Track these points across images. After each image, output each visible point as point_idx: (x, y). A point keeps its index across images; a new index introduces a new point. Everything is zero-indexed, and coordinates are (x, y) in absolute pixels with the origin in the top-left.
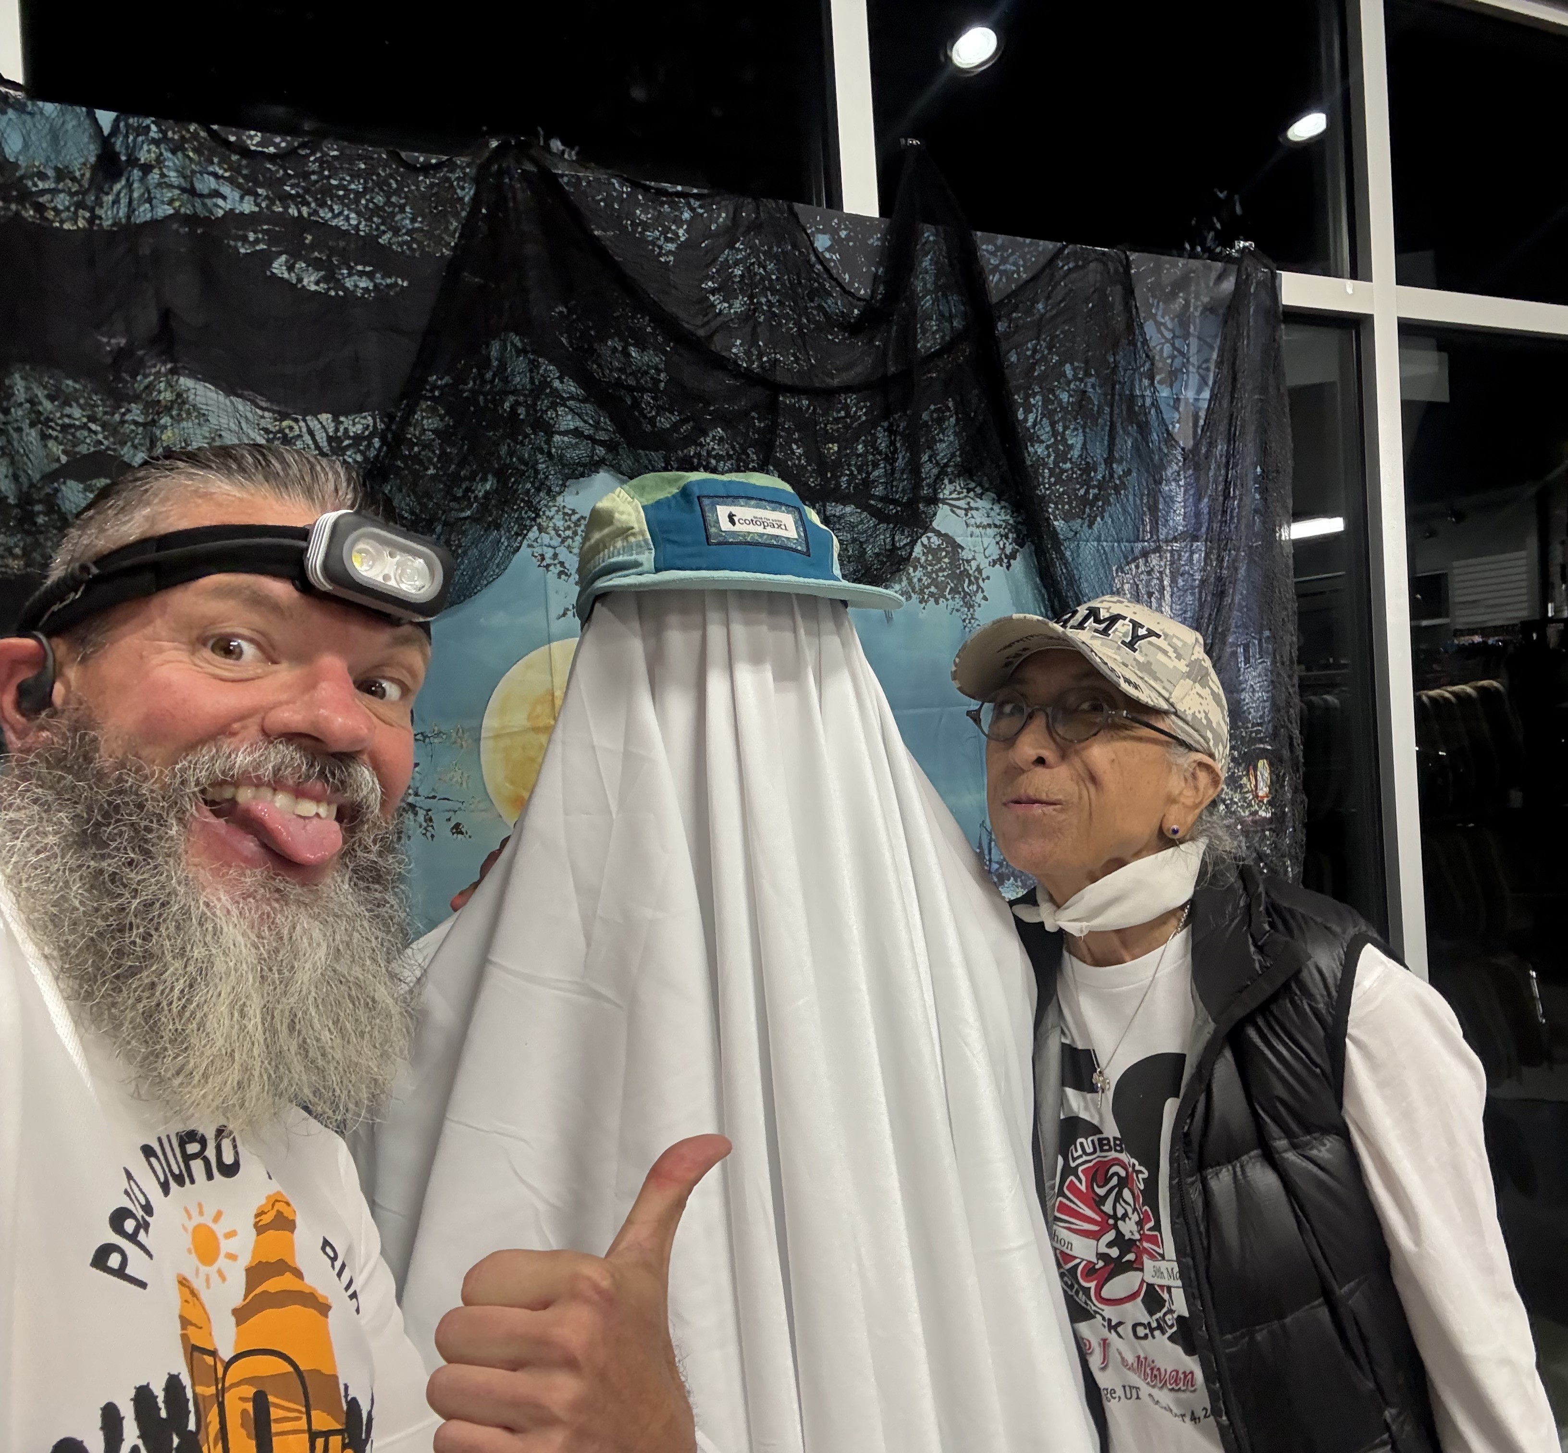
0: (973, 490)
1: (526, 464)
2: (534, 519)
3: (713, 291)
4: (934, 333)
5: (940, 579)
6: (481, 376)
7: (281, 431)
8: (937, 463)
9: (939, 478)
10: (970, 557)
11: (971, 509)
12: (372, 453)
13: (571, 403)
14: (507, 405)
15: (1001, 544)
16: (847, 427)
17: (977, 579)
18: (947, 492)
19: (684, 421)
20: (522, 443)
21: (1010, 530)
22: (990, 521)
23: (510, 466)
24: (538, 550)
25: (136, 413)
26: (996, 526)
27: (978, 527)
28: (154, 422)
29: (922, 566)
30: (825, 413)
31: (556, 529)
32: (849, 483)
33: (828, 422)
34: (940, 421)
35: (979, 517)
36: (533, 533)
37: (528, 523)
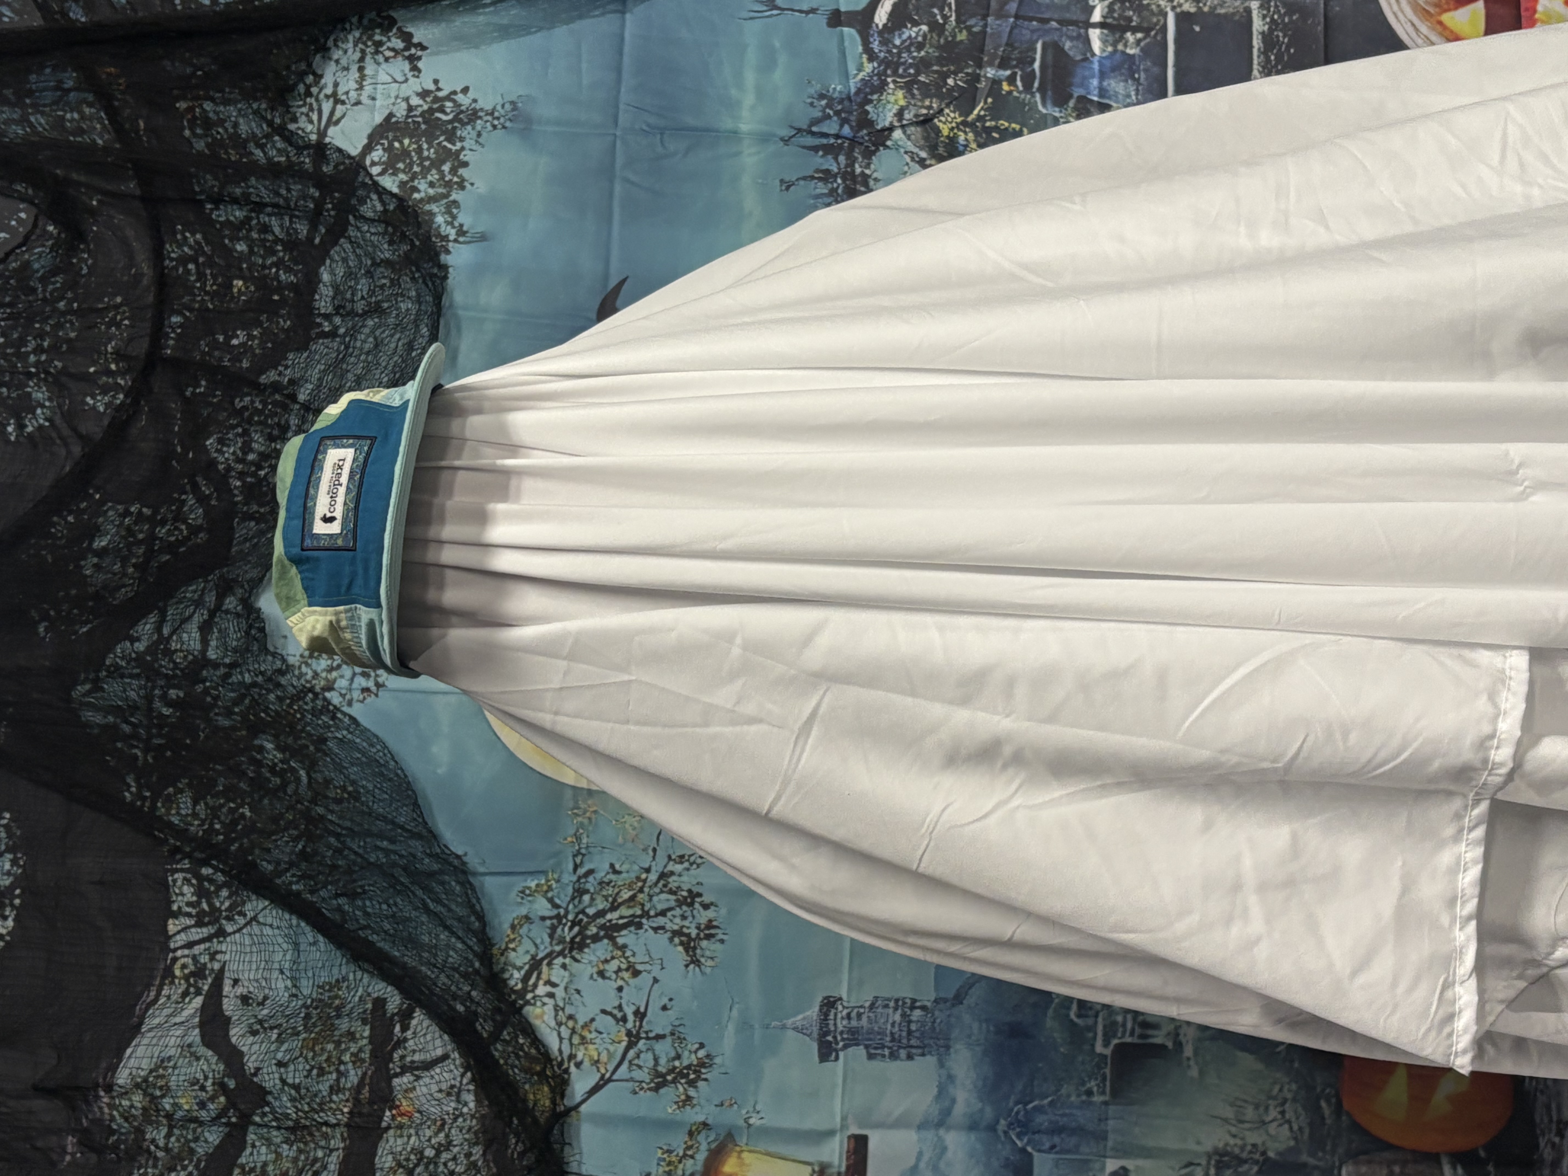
0: (308, 87)
1: (243, 697)
2: (316, 695)
3: (21, 426)
4: (83, 117)
5: (433, 156)
6: (126, 738)
7: (186, 978)
8: (267, 136)
9: (289, 138)
10: (404, 105)
11: (334, 94)
12: (220, 878)
13: (166, 631)
14: (166, 711)
15: (389, 54)
16: (210, 263)
17: (436, 99)
18: (309, 128)
19: (195, 487)
20: (216, 698)
21: (370, 38)
22: (354, 68)
23: (244, 715)
24: (356, 695)
25: (157, 1134)
26: (362, 59)
27: (361, 88)
28: (169, 1116)
29: (412, 179)
30: (189, 290)
31: (331, 669)
32: (288, 270)
33: (202, 289)
34: (208, 124)
35: (348, 84)
36: (334, 698)
37: (319, 703)
